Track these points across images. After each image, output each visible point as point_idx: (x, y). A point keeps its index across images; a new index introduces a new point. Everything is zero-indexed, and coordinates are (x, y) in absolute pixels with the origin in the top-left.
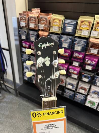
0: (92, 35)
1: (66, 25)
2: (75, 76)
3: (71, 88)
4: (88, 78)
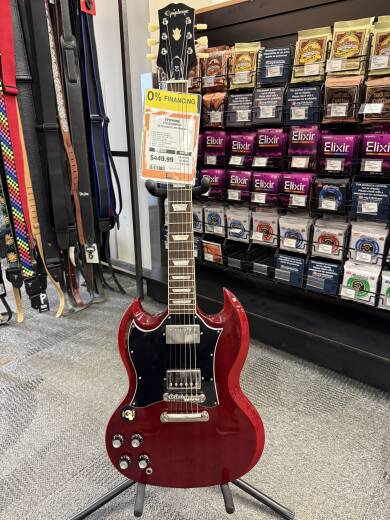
0: (328, 70)
1: (267, 62)
2: (299, 201)
3: (294, 246)
4: (337, 198)
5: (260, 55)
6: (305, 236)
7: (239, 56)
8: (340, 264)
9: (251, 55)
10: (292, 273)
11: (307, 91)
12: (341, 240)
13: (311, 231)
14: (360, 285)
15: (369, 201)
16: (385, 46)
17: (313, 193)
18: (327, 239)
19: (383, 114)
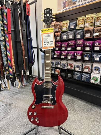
0: (85, 26)
1: (70, 25)
2: (79, 58)
3: (78, 69)
4: (88, 57)
5: (69, 23)
6: (81, 67)
7: (63, 24)
8: (90, 74)
9: (67, 23)
10: (78, 77)
11: (80, 31)
12: (90, 67)
13: (82, 66)
14: (95, 79)
15: (97, 57)
16: (99, 20)
17: (82, 56)
18: (87, 68)
19: (99, 36)
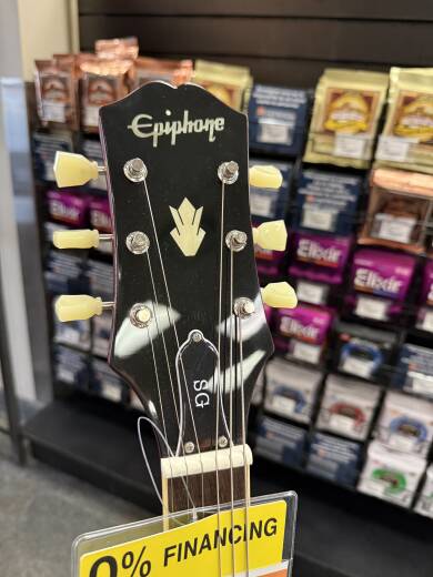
2: (308, 353)
3: (291, 410)
4: (371, 359)
5: (247, 95)
6: (309, 399)
8: (362, 447)
9: (231, 91)
10: (286, 449)
12: (368, 415)
13: (320, 391)
18: (347, 410)
